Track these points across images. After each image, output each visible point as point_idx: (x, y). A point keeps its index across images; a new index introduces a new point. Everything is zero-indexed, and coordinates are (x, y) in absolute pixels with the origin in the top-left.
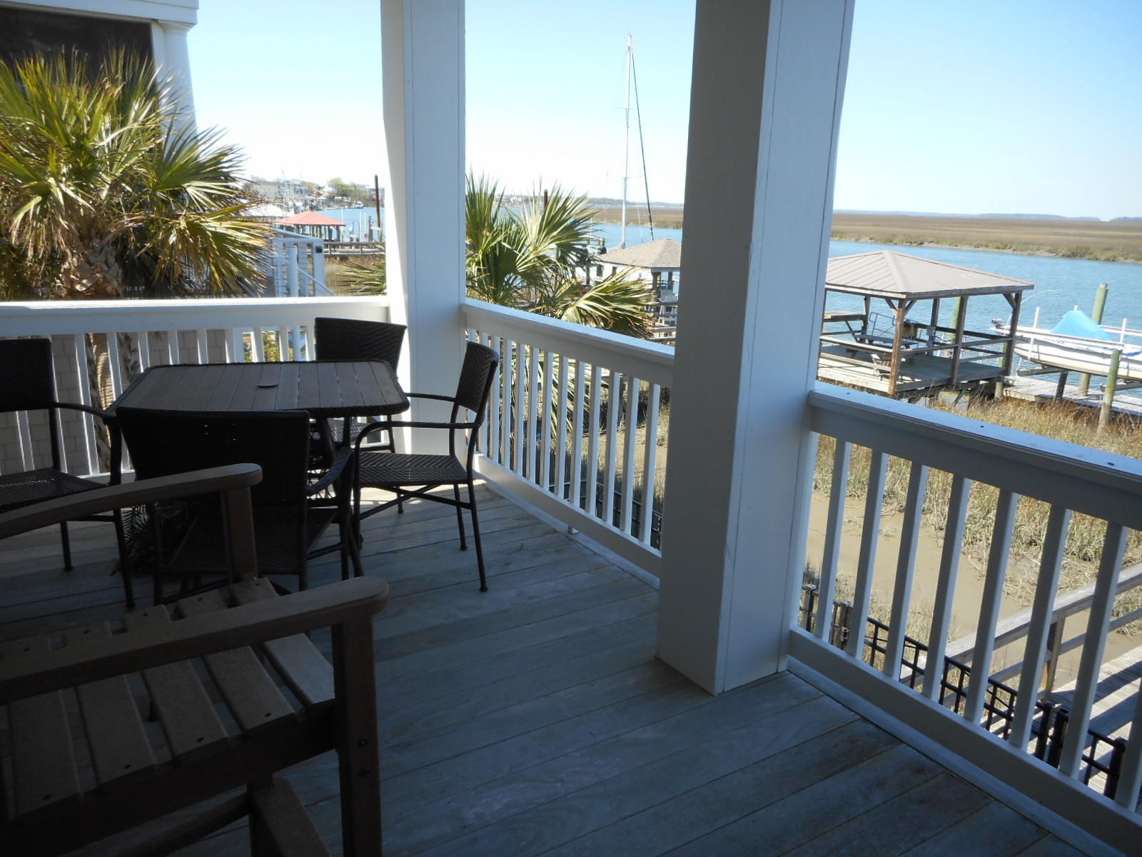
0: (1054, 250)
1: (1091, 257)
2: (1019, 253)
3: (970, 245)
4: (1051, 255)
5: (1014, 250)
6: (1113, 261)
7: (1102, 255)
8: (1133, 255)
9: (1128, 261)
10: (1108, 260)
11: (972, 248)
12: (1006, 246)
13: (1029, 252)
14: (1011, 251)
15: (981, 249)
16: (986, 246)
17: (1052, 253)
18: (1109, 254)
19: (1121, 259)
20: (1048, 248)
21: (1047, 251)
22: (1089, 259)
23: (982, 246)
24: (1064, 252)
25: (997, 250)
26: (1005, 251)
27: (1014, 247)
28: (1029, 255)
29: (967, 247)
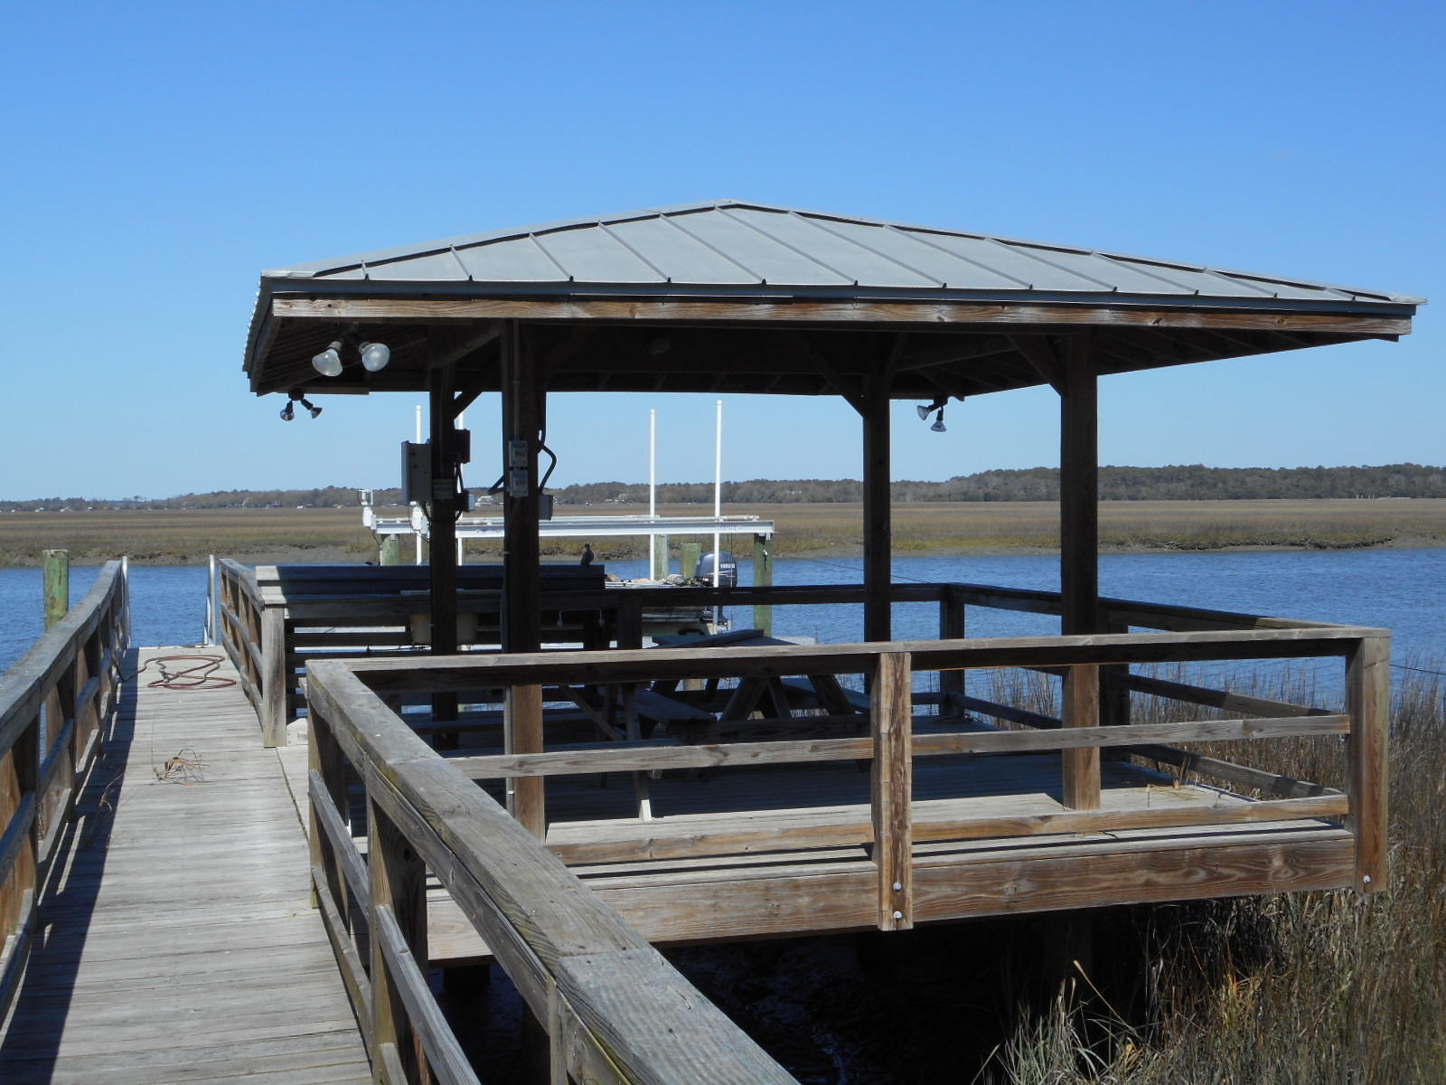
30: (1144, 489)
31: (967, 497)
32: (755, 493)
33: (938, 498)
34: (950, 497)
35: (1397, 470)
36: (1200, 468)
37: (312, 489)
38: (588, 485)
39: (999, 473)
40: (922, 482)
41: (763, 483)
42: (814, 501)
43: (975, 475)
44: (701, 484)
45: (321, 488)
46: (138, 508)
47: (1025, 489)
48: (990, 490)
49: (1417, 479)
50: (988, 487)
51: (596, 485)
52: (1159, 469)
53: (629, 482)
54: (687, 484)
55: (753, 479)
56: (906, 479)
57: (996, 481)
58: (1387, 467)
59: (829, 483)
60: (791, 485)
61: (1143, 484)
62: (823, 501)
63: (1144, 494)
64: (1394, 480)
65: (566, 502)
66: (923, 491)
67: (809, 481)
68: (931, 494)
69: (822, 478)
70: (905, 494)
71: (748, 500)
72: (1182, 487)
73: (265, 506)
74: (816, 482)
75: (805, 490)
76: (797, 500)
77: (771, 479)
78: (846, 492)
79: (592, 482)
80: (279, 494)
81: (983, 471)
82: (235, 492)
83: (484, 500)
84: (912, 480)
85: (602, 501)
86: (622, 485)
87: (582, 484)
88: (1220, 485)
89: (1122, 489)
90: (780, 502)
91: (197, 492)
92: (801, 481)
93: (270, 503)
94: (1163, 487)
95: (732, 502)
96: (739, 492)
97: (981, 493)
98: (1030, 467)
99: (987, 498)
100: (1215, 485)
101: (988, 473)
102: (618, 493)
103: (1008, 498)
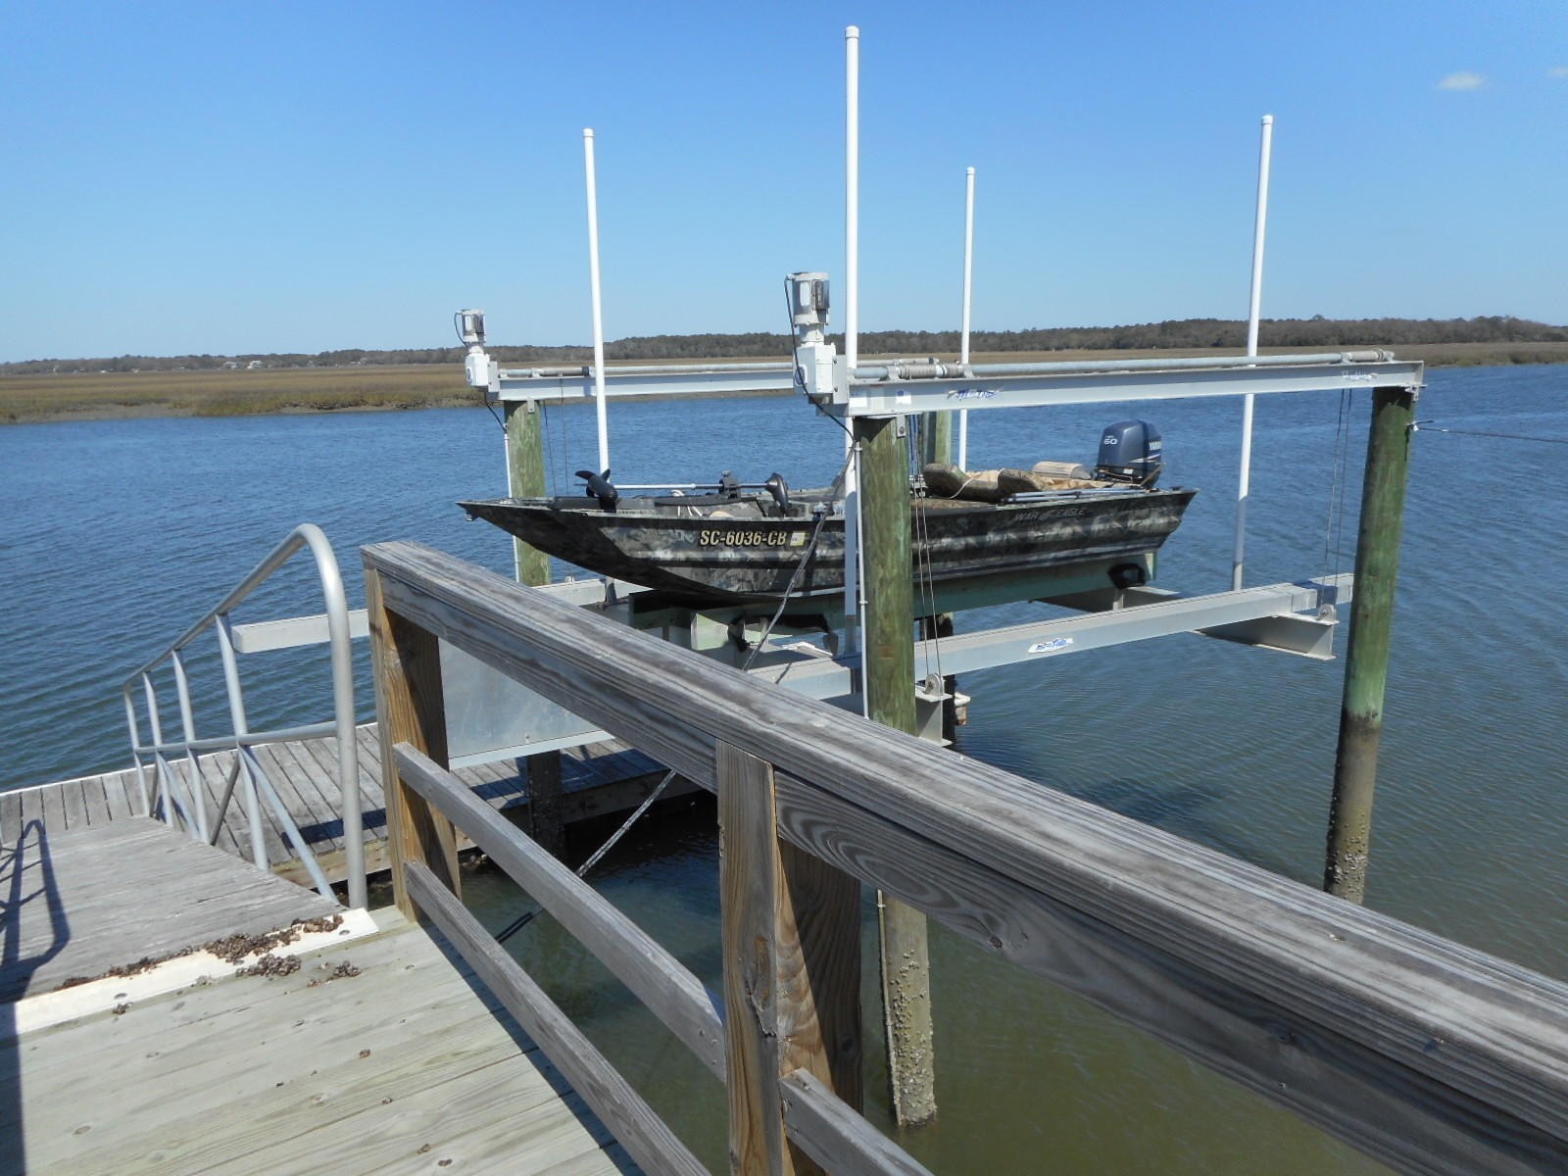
30: (731, 349)
35: (890, 335)
36: (767, 335)
37: (112, 357)
38: (336, 352)
39: (634, 339)
40: (579, 347)
43: (616, 341)
44: (422, 350)
45: (119, 356)
47: (653, 351)
48: (628, 351)
49: (903, 341)
50: (626, 348)
51: (343, 351)
52: (740, 336)
53: (367, 349)
54: (411, 350)
57: (632, 345)
58: (885, 333)
59: (514, 348)
61: (731, 346)
63: (733, 353)
64: (890, 342)
65: (321, 365)
66: (582, 353)
67: (500, 347)
70: (569, 355)
72: (756, 347)
73: (72, 371)
74: (506, 348)
78: (528, 354)
79: (339, 349)
80: (84, 362)
81: (623, 338)
82: (45, 361)
83: (255, 364)
85: (348, 363)
86: (363, 351)
87: (331, 351)
88: (781, 346)
89: (717, 350)
91: (13, 361)
93: (77, 369)
94: (744, 348)
98: (654, 334)
100: (777, 346)
102: (359, 358)
103: (642, 358)
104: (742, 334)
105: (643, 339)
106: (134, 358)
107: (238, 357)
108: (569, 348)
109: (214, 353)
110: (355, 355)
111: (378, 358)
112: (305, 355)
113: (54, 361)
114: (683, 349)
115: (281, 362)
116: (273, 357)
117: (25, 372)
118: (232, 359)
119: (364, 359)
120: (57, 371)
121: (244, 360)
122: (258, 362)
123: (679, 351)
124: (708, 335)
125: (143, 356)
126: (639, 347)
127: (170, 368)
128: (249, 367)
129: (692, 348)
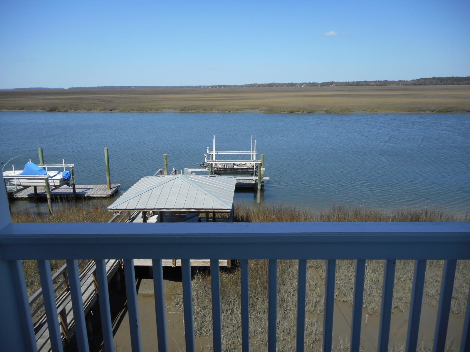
0: (43, 109)
1: (58, 110)
2: (30, 111)
3: (7, 109)
4: (43, 111)
5: (27, 110)
6: (67, 111)
7: (62, 109)
8: (73, 109)
9: (72, 111)
10: (64, 111)
11: (8, 111)
12: (23, 108)
13: (34, 110)
14: (25, 110)
15: (12, 110)
16: (15, 109)
17: (43, 110)
18: (65, 109)
19: (69, 110)
20: (41, 108)
21: (41, 109)
22: (58, 112)
23: (13, 109)
24: (47, 109)
25: (19, 111)
26: (23, 110)
27: (27, 109)
28: (34, 111)
29: (5, 110)
31: (414, 84)
32: (364, 84)
33: (407, 85)
34: (410, 84)
37: (269, 83)
39: (423, 79)
41: (366, 81)
42: (377, 85)
43: (417, 79)
45: (271, 83)
46: (236, 87)
47: (430, 82)
48: (421, 83)
53: (335, 81)
54: (348, 82)
55: (363, 81)
56: (401, 80)
57: (423, 81)
59: (381, 81)
60: (372, 82)
61: (461, 81)
62: (379, 85)
63: (461, 83)
65: (322, 86)
66: (404, 83)
67: (377, 81)
68: (406, 84)
69: (380, 80)
70: (400, 84)
71: (362, 85)
74: (379, 81)
75: (376, 83)
76: (373, 85)
77: (368, 80)
78: (385, 83)
79: (327, 82)
80: (263, 84)
81: (419, 78)
84: (402, 80)
85: (330, 86)
86: (334, 82)
87: (325, 82)
89: (455, 82)
90: (370, 86)
92: (375, 81)
93: (261, 86)
94: (466, 82)
95: (359, 86)
96: (360, 84)
97: (418, 83)
98: (432, 77)
99: (420, 85)
101: (421, 79)
102: (333, 84)
103: (425, 85)
104: (466, 77)
105: (427, 78)
106: (275, 83)
107: (300, 83)
108: (400, 81)
109: (294, 82)
110: (332, 83)
111: (338, 84)
112: (318, 83)
113: (256, 84)
114: (441, 82)
115: (311, 85)
116: (310, 83)
117: (249, 87)
118: (299, 84)
119: (334, 84)
120: (257, 87)
121: (302, 84)
122: (305, 85)
123: (440, 82)
124: (452, 77)
125: (277, 83)
126: (425, 81)
127: (282, 86)
128: (303, 86)
129: (445, 82)
